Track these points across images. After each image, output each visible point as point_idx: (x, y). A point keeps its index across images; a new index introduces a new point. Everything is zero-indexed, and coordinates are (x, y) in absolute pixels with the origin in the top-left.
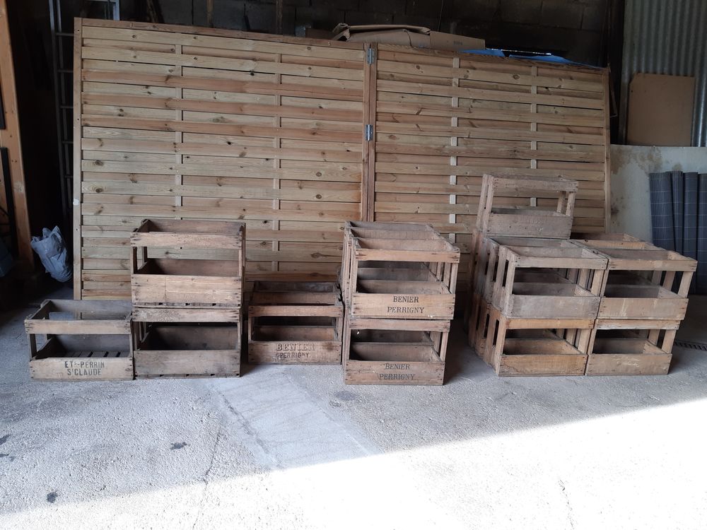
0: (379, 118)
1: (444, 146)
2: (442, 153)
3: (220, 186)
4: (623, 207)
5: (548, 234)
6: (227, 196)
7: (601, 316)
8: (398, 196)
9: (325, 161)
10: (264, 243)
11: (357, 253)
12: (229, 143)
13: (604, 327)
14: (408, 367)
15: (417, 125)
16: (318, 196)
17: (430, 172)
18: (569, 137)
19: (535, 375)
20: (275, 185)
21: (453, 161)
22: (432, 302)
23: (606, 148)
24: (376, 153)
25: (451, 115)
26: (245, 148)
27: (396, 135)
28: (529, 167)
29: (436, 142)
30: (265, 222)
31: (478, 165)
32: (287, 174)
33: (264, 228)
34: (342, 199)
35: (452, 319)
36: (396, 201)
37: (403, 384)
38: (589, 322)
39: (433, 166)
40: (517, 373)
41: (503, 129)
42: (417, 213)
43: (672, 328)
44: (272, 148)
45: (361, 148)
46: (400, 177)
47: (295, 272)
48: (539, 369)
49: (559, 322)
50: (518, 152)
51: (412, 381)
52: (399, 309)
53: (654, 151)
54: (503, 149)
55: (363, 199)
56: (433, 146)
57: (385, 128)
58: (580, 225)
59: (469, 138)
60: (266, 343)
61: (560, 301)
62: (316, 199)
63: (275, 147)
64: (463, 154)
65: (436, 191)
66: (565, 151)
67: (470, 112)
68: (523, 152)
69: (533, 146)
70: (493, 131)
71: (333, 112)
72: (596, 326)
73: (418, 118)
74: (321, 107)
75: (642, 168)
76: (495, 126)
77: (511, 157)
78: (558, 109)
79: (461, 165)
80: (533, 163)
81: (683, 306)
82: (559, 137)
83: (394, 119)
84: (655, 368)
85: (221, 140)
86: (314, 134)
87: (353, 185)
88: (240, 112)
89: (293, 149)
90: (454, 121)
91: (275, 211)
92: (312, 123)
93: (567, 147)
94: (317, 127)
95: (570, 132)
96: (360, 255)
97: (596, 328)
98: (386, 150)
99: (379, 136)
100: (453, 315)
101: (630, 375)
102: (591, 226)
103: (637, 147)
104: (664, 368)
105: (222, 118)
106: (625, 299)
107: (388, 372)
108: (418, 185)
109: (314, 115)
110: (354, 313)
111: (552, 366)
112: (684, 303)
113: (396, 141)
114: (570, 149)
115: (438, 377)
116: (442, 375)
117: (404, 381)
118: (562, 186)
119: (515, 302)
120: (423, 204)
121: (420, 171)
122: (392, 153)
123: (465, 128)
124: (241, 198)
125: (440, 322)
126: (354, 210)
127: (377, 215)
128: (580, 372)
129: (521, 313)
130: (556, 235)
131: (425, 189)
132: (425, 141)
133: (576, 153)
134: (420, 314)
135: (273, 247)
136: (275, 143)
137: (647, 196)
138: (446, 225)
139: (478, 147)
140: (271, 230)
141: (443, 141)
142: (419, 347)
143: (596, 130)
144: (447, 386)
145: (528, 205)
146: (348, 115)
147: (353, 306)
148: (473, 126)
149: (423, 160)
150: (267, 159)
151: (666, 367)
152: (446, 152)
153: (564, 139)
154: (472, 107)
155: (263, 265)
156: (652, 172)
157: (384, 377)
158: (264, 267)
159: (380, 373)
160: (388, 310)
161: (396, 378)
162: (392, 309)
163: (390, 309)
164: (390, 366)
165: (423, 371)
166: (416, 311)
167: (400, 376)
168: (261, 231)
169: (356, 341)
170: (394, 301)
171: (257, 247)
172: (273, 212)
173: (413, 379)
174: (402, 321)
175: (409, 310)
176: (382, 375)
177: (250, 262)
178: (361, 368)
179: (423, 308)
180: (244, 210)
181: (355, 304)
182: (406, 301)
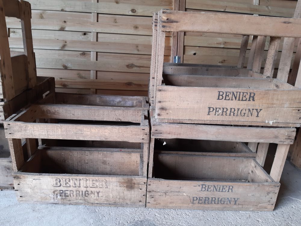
6: (50, 8)
10: (84, 54)
11: (165, 18)
14: (231, 189)
16: (133, 10)
22: (275, 102)
30: (85, 34)
33: (84, 40)
37: (223, 210)
47: (112, 81)
51: (235, 207)
52: (224, 111)
62: (131, 13)
91: (93, 24)
96: (169, 21)
107: (204, 194)
110: (159, 115)
115: (269, 201)
116: (274, 200)
117: (224, 206)
124: (62, 10)
125: (282, 131)
134: (255, 119)
135: (92, 57)
140: (90, 41)
147: (158, 106)
155: (83, 74)
157: (198, 201)
158: (83, 75)
159: (193, 196)
160: (209, 112)
161: (213, 202)
162: (215, 111)
163: (212, 109)
164: (207, 188)
165: (250, 195)
166: (250, 115)
167: (220, 199)
168: (81, 42)
169: (163, 152)
170: (218, 99)
171: (77, 57)
172: (91, 24)
173: (237, 203)
174: (228, 128)
175: (239, 112)
176: (195, 199)
177: (71, 71)
178: (168, 189)
179: (261, 110)
180: (65, 22)
181: (160, 102)
182: (236, 98)
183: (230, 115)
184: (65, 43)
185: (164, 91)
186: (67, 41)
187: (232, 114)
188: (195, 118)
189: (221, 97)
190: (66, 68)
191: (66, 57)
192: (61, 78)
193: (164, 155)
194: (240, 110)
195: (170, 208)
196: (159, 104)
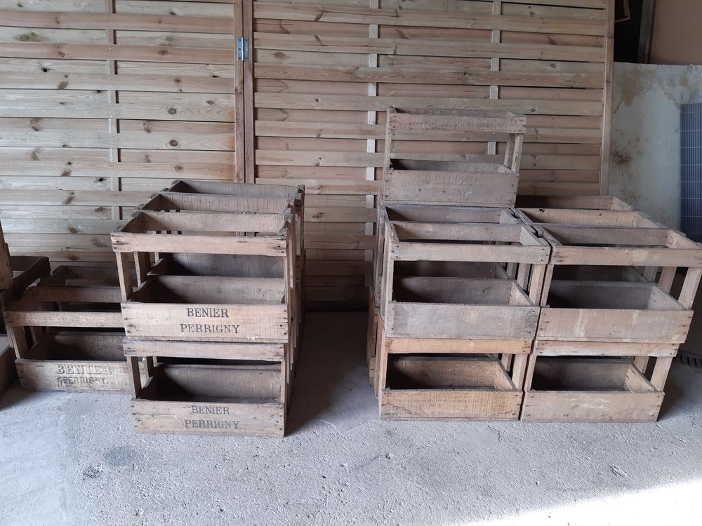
0: (259, 27)
1: (357, 68)
2: (354, 78)
3: (37, 130)
4: (639, 153)
5: (479, 200)
6: (46, 144)
7: (542, 335)
8: (290, 142)
9: (181, 92)
10: (101, 209)
12: (45, 70)
13: (548, 352)
14: (226, 411)
15: (317, 37)
16: (173, 143)
17: (337, 106)
18: (551, 51)
19: (439, 419)
20: (111, 128)
21: (371, 90)
22: (251, 317)
23: (605, 68)
24: (255, 80)
25: (367, 21)
26: (66, 76)
27: (285, 53)
28: (487, 97)
29: (345, 61)
30: (101, 180)
31: (408, 96)
32: (125, 112)
33: (100, 189)
34: (208, 146)
35: (287, 342)
36: (287, 148)
37: (223, 435)
38: (523, 344)
39: (341, 97)
40: (409, 415)
41: (448, 40)
42: (318, 165)
43: (665, 355)
44: (104, 76)
45: (230, 72)
46: (294, 115)
48: (445, 411)
49: (472, 344)
50: (470, 74)
51: (236, 431)
52: (198, 328)
53: (691, 72)
54: (448, 70)
55: (238, 145)
56: (340, 68)
57: (268, 42)
58: (561, 181)
59: (395, 54)
60: (39, 364)
61: (472, 314)
62: (170, 147)
63: (109, 73)
64: (386, 79)
65: (345, 134)
66: (544, 71)
67: (398, 16)
68: (478, 75)
69: (494, 66)
70: (432, 43)
71: (190, 20)
72: (534, 350)
73: (317, 26)
74: (173, 14)
75: (670, 96)
76: (436, 36)
77: (460, 82)
78: (536, 10)
79: (384, 95)
80: (493, 91)
81: (684, 323)
82: (533, 51)
83: (282, 28)
84: (635, 413)
85: (33, 66)
86: (163, 53)
87: (223, 126)
88: (55, 25)
89: (136, 75)
90: (373, 29)
91: (111, 165)
92: (160, 37)
93: (546, 66)
94: (167, 42)
95: (552, 42)
97: (536, 353)
98: (270, 74)
99: (260, 54)
100: (287, 337)
101: (594, 422)
102: (578, 182)
103: (664, 66)
104: (651, 413)
105: (33, 34)
106: (581, 310)
107: (197, 417)
108: (319, 126)
109: (162, 25)
110: (129, 332)
111: (466, 406)
112: (686, 317)
113: (286, 62)
114: (552, 69)
115: (276, 425)
116: (282, 423)
117: (223, 430)
118: (499, 125)
119: (396, 313)
120: (326, 153)
121: (321, 104)
122: (281, 81)
123: (389, 41)
124: (64, 146)
125: (268, 347)
126: (224, 161)
127: (260, 169)
128: (512, 416)
129: (408, 330)
130: (492, 201)
131: (329, 131)
132: (329, 61)
133: (559, 74)
134: (235, 335)
135: (113, 214)
136: (108, 68)
137: (676, 138)
138: (361, 183)
139: (409, 68)
140: (109, 190)
141: (356, 60)
142: (265, 374)
143: (592, 40)
144: (291, 438)
145: (483, 152)
146: (213, 24)
147: (126, 323)
148: (403, 37)
149: (327, 88)
150: (99, 91)
151: (656, 411)
152: (361, 76)
153: (542, 53)
154: (400, 8)
155: (100, 239)
156: (685, 101)
157: (192, 424)
158: (102, 241)
159: (186, 419)
160: (182, 328)
161: (210, 426)
162: (188, 327)
163: (184, 326)
164: (198, 409)
165: (251, 417)
166: (227, 331)
167: (217, 423)
168: (96, 193)
169: (172, 366)
170: (189, 315)
171: (91, 214)
172: (110, 166)
173: (238, 426)
174: (206, 345)
175: (215, 329)
176: (188, 422)
177: (82, 236)
178: (154, 411)
179: (238, 326)
180: (70, 163)
181: (126, 319)
182: (207, 315)
183: (206, 331)
184: (71, 195)
185: (129, 308)
186: (74, 192)
187: (208, 330)
188: (169, 334)
189: (191, 314)
190: (73, 231)
191: (75, 216)
192: (68, 248)
193: (171, 369)
194: (215, 326)
195: (162, 433)
196: (126, 321)
